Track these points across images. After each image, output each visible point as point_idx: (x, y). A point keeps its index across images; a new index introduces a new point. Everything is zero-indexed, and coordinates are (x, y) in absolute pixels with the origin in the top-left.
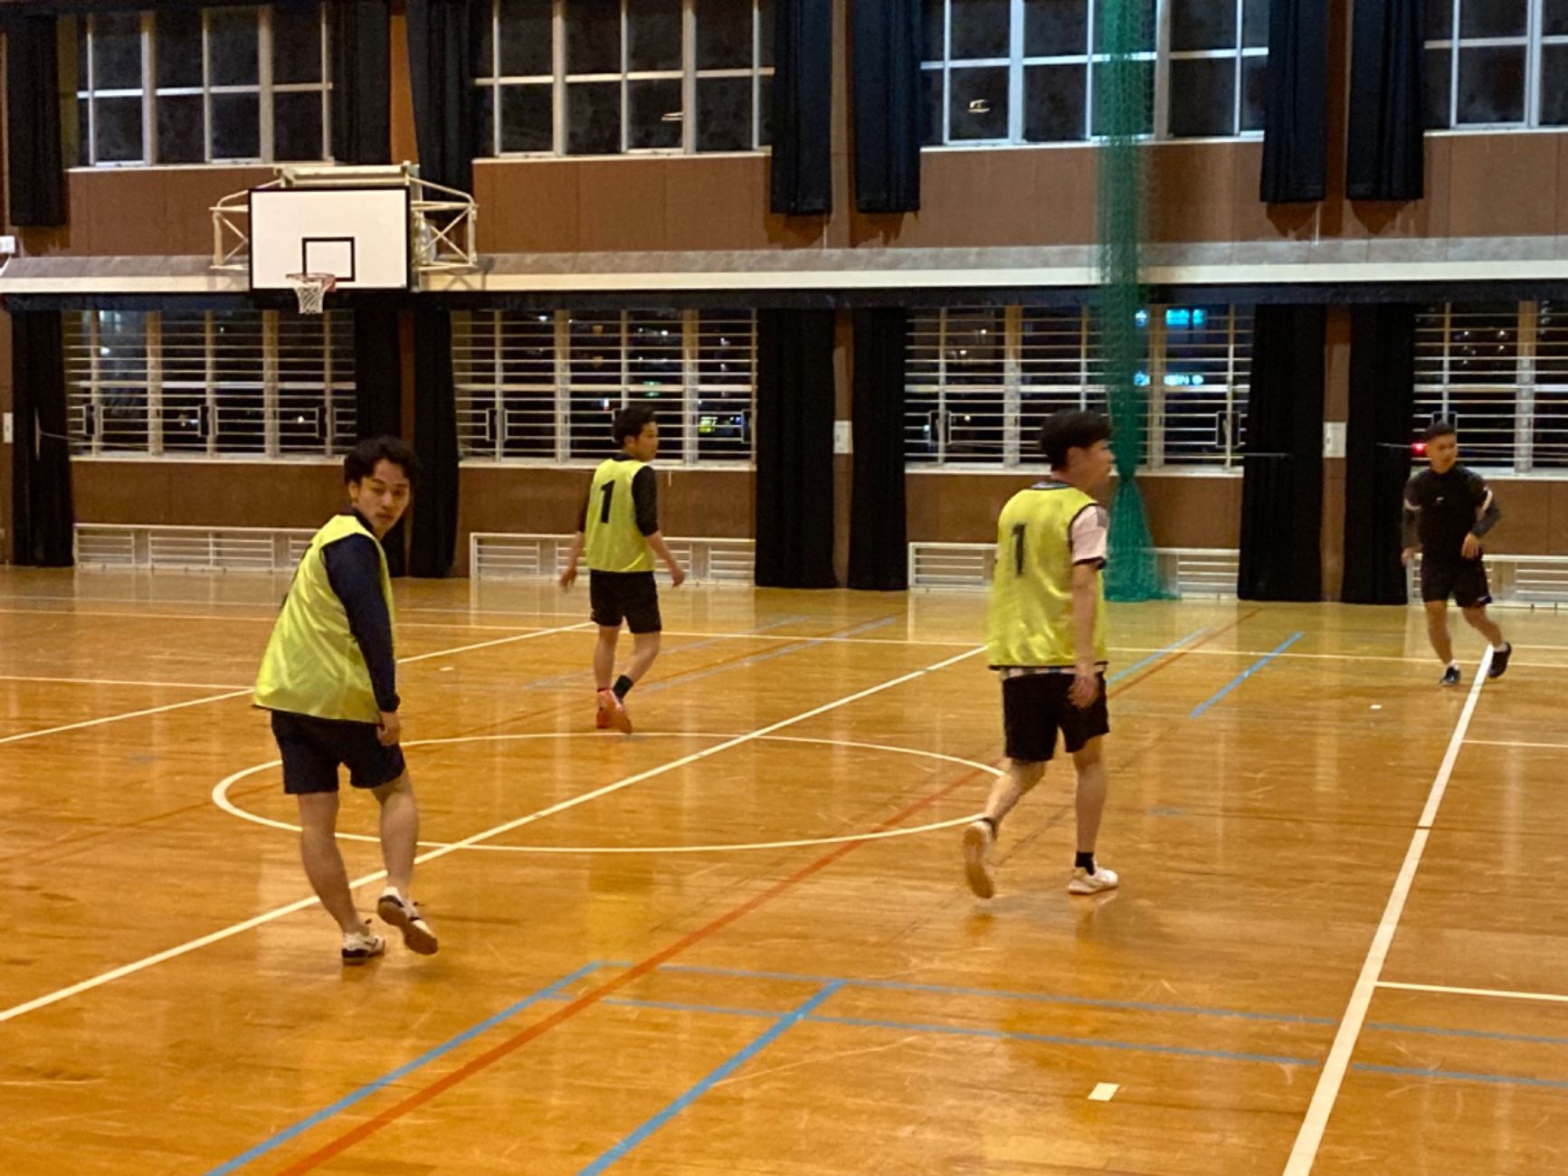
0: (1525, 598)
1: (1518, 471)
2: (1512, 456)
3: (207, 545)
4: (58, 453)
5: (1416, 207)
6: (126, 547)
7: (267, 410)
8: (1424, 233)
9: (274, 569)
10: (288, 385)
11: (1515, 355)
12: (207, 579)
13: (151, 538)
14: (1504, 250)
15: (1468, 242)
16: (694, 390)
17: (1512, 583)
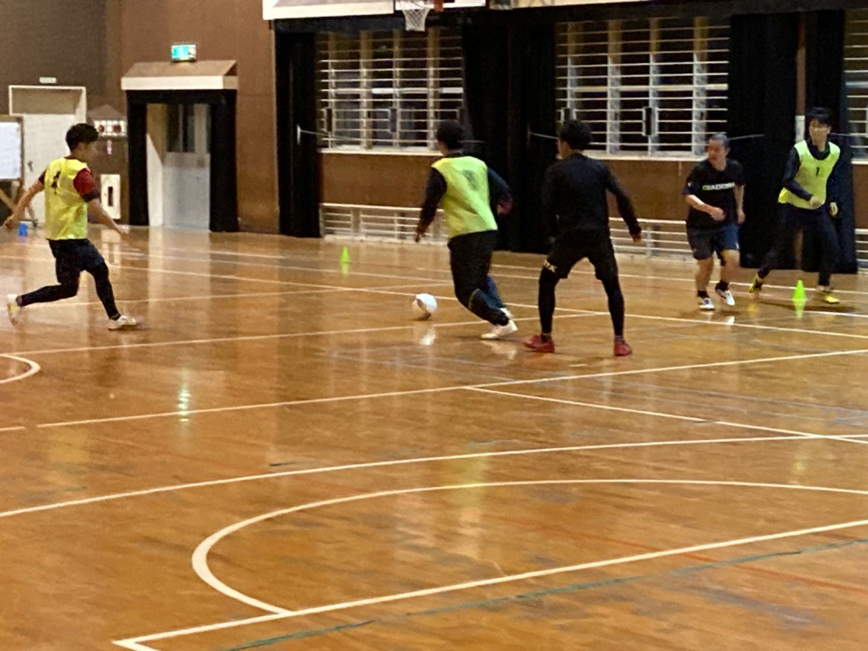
3: (392, 221)
4: (312, 145)
6: (348, 222)
7: (431, 112)
9: (432, 243)
10: (446, 90)
12: (392, 250)
13: (362, 216)
16: (702, 90)
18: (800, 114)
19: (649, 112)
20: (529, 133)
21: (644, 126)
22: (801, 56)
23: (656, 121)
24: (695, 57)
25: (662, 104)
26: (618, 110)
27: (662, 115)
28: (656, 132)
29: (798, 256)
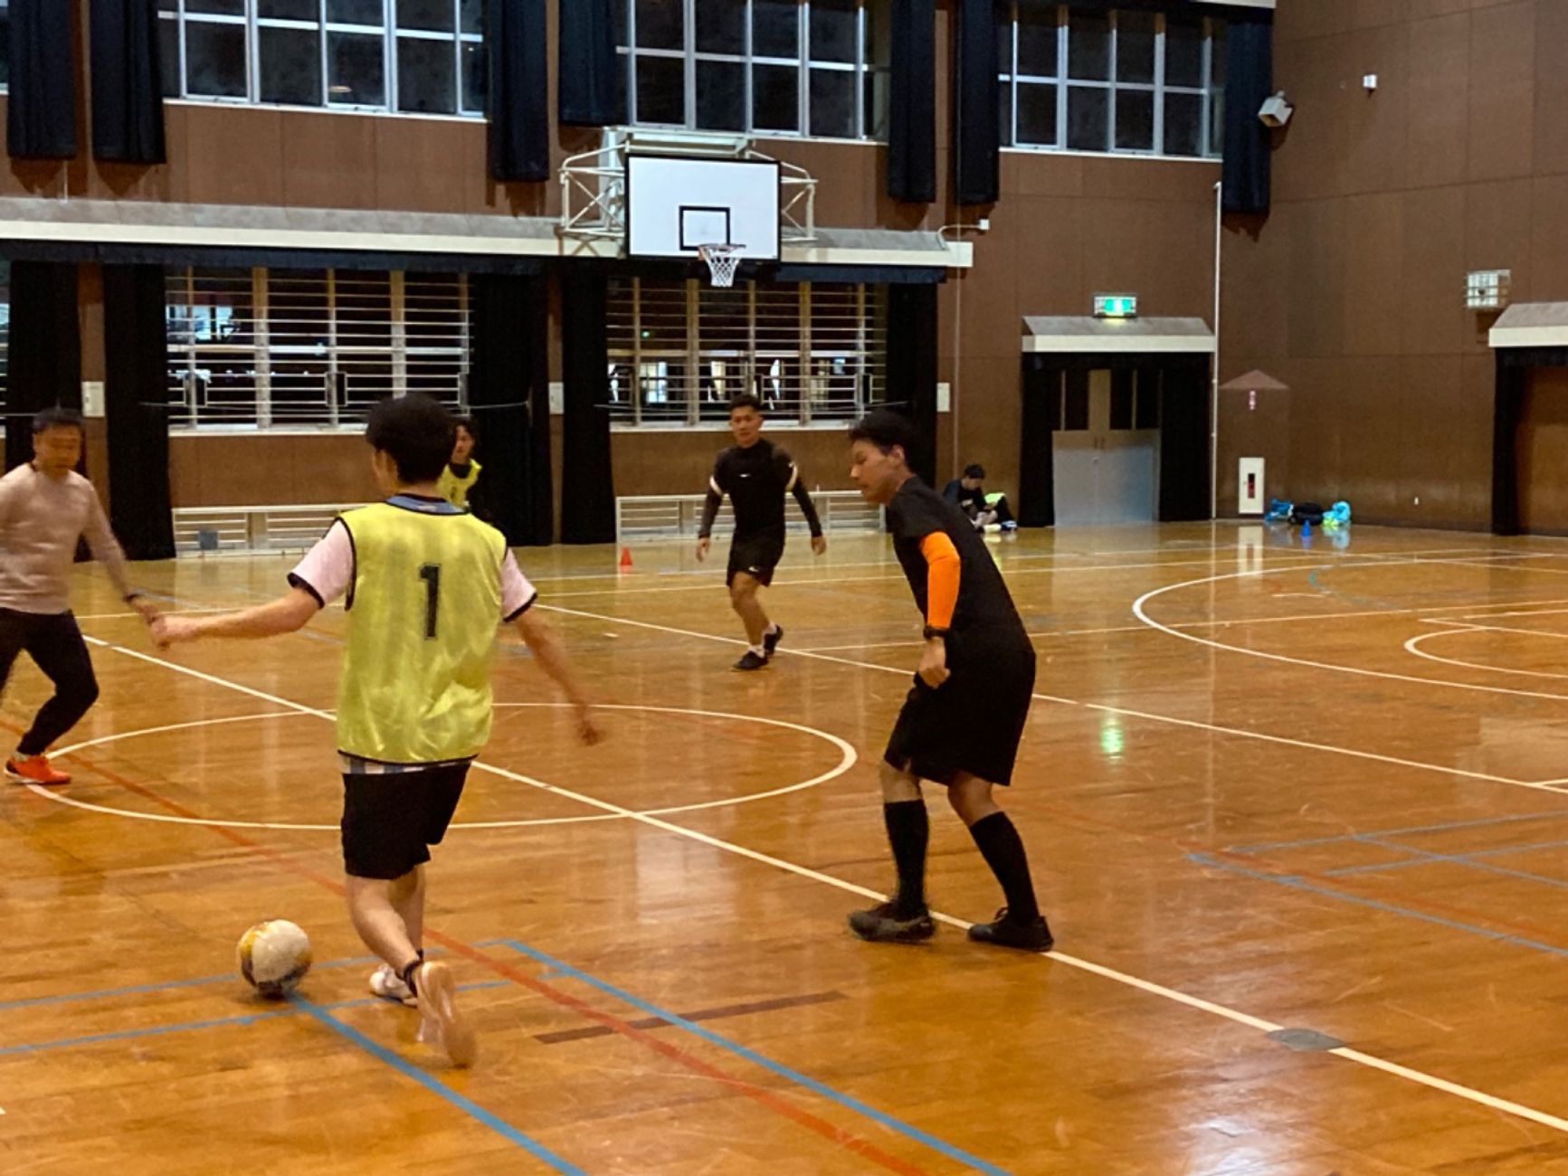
0: (274, 546)
1: (261, 427)
2: (254, 413)
5: (157, 171)
8: (165, 198)
11: (251, 317)
14: (246, 219)
17: (264, 532)
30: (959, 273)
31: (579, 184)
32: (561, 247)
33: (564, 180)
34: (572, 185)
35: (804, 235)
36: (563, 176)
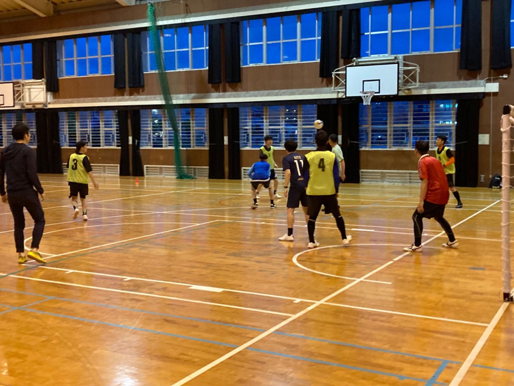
15: (252, 92)
16: (103, 130)
18: (130, 136)
19: (89, 136)
20: (54, 142)
21: (87, 140)
22: (129, 121)
23: (91, 138)
24: (100, 121)
25: (92, 134)
26: (80, 135)
27: (92, 137)
28: (91, 141)
29: (131, 172)
30: (492, 94)
31: (337, 77)
32: (338, 96)
33: (333, 76)
34: (335, 77)
35: (415, 85)
36: (333, 75)
